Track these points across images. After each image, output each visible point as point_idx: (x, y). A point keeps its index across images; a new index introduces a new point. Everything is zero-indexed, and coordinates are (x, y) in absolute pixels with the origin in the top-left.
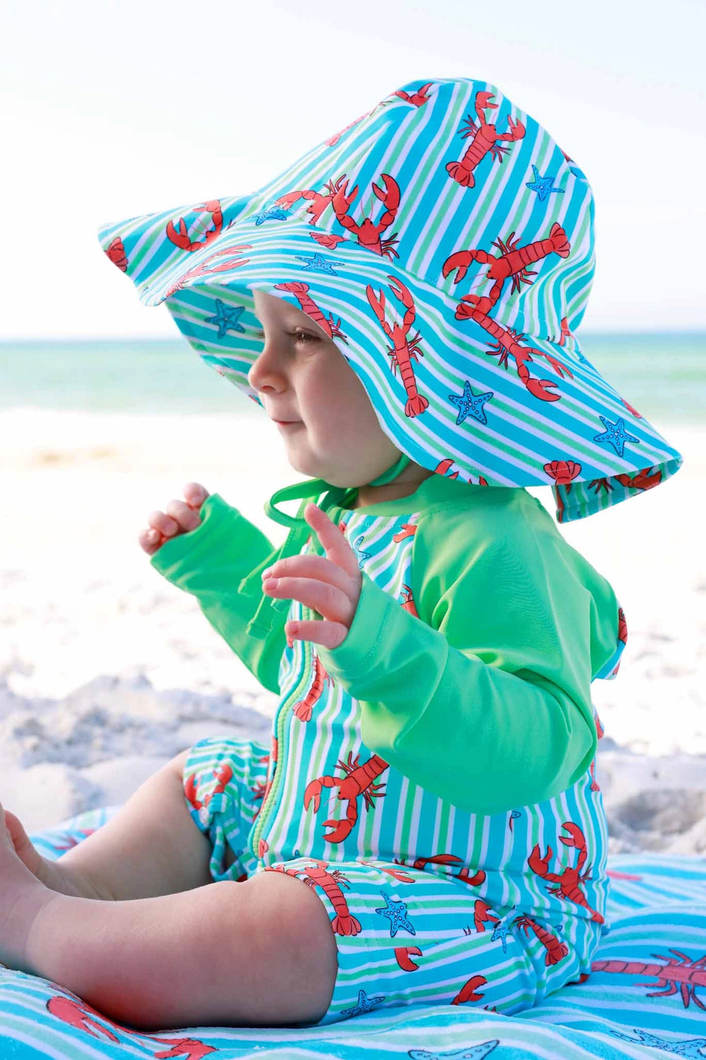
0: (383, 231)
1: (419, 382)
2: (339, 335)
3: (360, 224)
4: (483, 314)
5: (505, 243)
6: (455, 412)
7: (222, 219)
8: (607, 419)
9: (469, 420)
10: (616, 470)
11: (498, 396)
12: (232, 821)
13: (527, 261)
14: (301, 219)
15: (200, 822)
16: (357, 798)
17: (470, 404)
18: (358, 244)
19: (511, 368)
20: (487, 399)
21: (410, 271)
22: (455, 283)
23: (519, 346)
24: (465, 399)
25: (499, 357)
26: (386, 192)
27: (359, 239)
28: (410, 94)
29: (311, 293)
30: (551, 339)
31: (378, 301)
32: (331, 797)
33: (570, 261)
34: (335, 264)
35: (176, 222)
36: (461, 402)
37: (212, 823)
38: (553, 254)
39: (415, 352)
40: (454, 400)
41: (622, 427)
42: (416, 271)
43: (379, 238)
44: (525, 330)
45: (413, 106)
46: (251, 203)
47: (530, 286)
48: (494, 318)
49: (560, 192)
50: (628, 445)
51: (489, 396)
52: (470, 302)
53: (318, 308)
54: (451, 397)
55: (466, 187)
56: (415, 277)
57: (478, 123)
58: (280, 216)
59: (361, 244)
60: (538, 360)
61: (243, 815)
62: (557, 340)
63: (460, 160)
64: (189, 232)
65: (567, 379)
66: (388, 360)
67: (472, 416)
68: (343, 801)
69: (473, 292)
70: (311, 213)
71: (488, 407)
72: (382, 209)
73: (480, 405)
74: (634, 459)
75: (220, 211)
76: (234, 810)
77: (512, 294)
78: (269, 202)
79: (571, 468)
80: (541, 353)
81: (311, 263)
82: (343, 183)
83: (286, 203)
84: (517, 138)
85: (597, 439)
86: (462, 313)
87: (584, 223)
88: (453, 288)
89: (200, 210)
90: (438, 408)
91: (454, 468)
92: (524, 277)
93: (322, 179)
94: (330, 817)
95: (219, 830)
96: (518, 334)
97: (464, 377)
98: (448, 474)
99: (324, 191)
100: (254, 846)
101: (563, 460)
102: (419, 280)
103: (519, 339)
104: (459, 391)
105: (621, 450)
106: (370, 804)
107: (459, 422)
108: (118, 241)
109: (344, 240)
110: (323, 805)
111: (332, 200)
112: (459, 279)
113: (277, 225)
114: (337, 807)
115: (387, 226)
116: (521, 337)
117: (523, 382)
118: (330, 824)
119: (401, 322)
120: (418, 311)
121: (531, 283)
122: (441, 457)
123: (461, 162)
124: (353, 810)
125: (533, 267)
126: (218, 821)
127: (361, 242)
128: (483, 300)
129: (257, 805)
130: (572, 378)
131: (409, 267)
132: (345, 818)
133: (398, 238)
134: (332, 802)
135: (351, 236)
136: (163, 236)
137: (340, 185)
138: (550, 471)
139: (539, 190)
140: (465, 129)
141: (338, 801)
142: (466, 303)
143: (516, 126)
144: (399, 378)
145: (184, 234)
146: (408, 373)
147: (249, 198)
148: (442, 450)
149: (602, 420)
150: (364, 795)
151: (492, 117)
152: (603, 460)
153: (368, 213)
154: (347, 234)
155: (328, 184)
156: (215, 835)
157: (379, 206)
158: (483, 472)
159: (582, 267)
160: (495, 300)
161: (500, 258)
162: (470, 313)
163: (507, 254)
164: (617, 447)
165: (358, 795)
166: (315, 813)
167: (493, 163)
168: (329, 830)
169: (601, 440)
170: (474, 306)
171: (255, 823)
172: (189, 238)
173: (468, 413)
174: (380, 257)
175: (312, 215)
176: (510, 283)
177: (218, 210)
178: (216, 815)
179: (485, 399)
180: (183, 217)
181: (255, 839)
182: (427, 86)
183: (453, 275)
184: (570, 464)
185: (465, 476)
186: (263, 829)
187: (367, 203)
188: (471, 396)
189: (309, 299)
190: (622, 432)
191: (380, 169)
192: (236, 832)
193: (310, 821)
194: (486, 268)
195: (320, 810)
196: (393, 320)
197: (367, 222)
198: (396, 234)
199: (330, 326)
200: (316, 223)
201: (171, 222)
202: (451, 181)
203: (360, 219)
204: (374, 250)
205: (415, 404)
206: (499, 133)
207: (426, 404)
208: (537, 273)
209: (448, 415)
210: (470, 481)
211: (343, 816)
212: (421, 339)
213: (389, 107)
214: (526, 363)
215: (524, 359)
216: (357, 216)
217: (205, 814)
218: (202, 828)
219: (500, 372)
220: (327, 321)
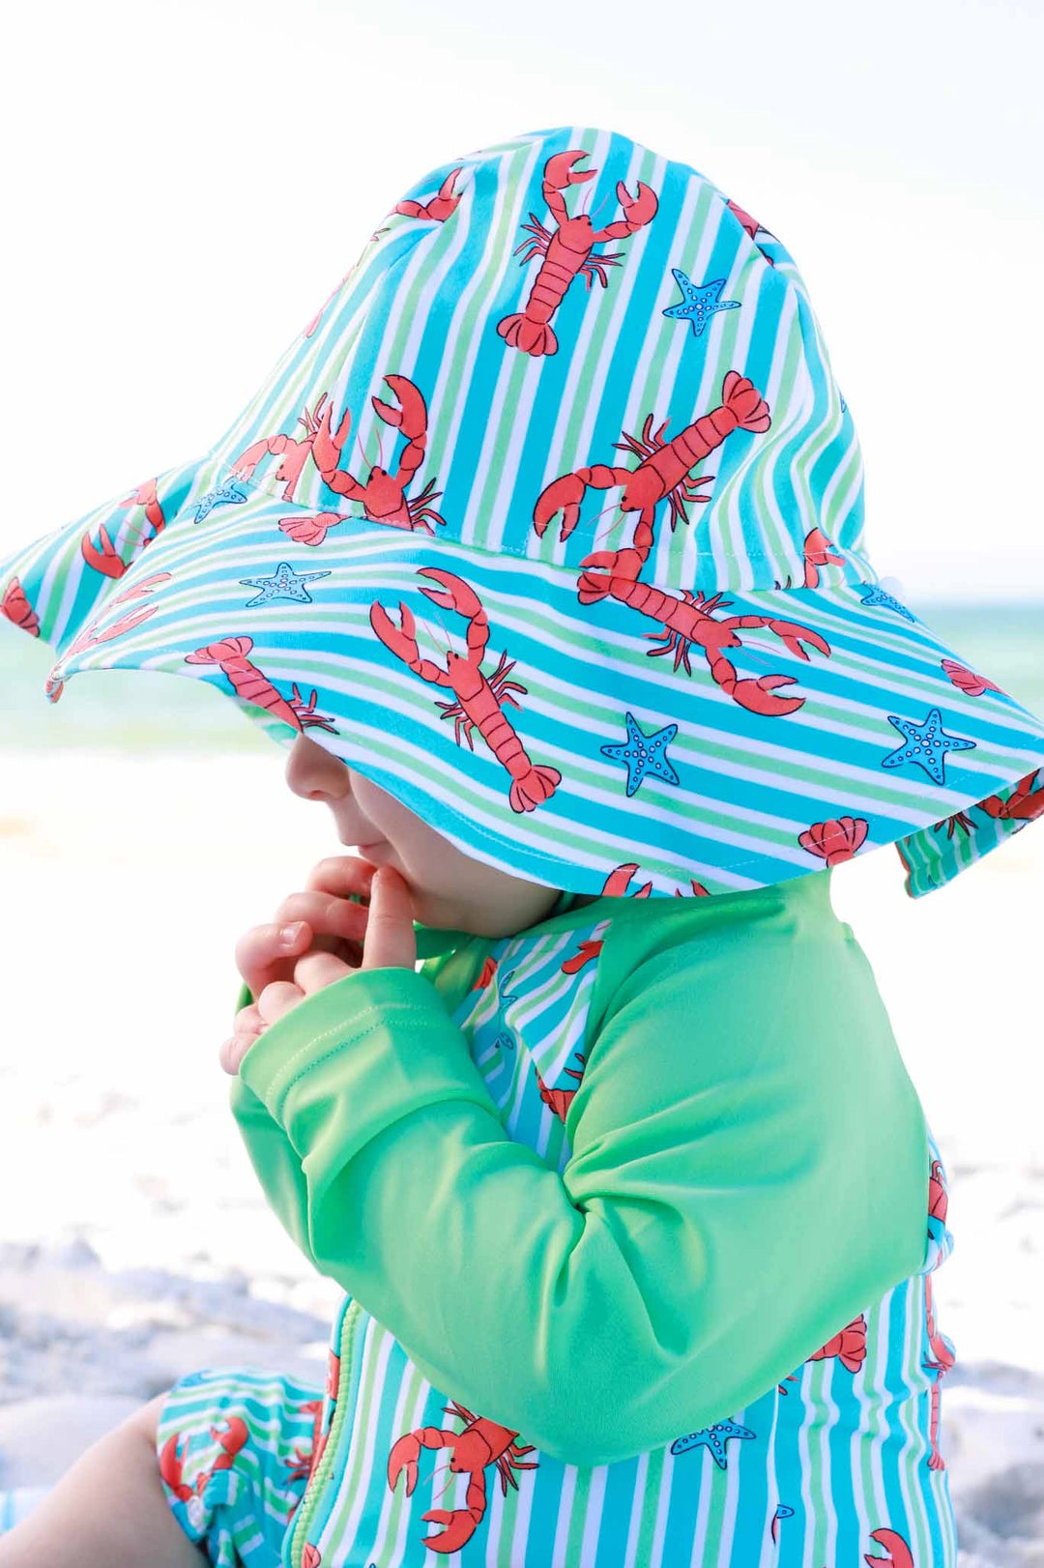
0: (408, 483)
1: (530, 743)
2: (318, 722)
3: (363, 481)
4: (631, 581)
5: (639, 439)
6: (620, 775)
7: (162, 513)
8: (904, 718)
9: (649, 783)
10: (935, 813)
11: (686, 728)
12: (249, 1520)
13: (687, 458)
14: (270, 495)
15: (189, 1524)
16: (486, 1470)
17: (643, 754)
18: (367, 519)
19: (700, 671)
20: (670, 737)
21: (470, 542)
22: (562, 540)
23: (714, 621)
24: (633, 746)
25: (671, 656)
26: (400, 408)
27: (366, 509)
28: (424, 201)
29: (257, 654)
30: (783, 585)
31: (398, 628)
32: (437, 1468)
33: (779, 432)
34: (313, 578)
35: (94, 535)
36: (628, 754)
37: (212, 1525)
38: (738, 432)
39: (507, 691)
40: (613, 754)
41: (938, 726)
42: (483, 542)
43: (404, 497)
44: (722, 586)
45: (432, 223)
46: (199, 476)
47: (705, 505)
48: (653, 582)
49: (732, 307)
50: (953, 759)
51: (672, 731)
52: (598, 567)
53: (268, 681)
54: (606, 750)
55: (543, 356)
56: (479, 550)
57: (550, 224)
58: (236, 496)
59: (371, 517)
60: (751, 639)
61: (269, 1508)
62: (798, 581)
63: (521, 308)
64: (116, 546)
65: (817, 660)
66: (446, 729)
67: (654, 774)
68: (460, 1476)
69: (600, 546)
70: (283, 479)
71: (674, 752)
72: (398, 443)
73: (660, 751)
74: (966, 781)
75: (156, 500)
76: (251, 1502)
77: (673, 530)
78: (224, 470)
79: (849, 829)
80: (760, 620)
81: (267, 588)
82: (324, 410)
83: (245, 469)
84: (638, 225)
85: (889, 762)
86: (591, 590)
87: (791, 355)
88: (560, 550)
89: (127, 503)
90: (581, 776)
91: (640, 879)
92: (690, 492)
93: (294, 411)
94: (437, 1505)
95: (224, 1538)
96: (708, 597)
97: (620, 707)
98: (631, 892)
99: (299, 433)
100: (293, 1557)
101: (831, 819)
102: (492, 554)
103: (712, 608)
104: (619, 734)
105: (940, 773)
106: (509, 1481)
107: (631, 791)
108: (14, 585)
109: (341, 518)
110: (423, 1483)
111: (311, 448)
112: (567, 530)
113: (231, 515)
114: (449, 1487)
115: (415, 470)
116: (718, 601)
117: (726, 690)
118: (435, 1517)
119: (461, 647)
120: (492, 616)
121: (706, 499)
122: (608, 866)
123: (524, 311)
124: (478, 1490)
125: (702, 468)
126: (221, 1521)
127: (370, 515)
128: (623, 557)
129: (296, 1492)
130: (827, 653)
131: (467, 534)
132: (464, 1506)
133: (439, 487)
134: (440, 1478)
135: (352, 508)
136: (79, 561)
137: (320, 417)
138: (811, 845)
139: (692, 315)
140: (525, 244)
141: (452, 1474)
142: (592, 570)
143: (636, 200)
144: (482, 750)
145: (111, 553)
146: (504, 733)
147: (195, 468)
148: (608, 852)
149: (894, 722)
150: (497, 1465)
151: (581, 199)
152: (907, 800)
153: (375, 456)
154: (345, 506)
155: (304, 417)
156: (217, 1548)
157: (391, 437)
158: (694, 871)
159: (819, 430)
160: (645, 550)
161: (638, 469)
162: (604, 586)
163: (650, 457)
164: (930, 768)
165: (487, 1465)
166: (408, 1496)
167: (589, 292)
168: (434, 1529)
169: (897, 763)
170: (608, 572)
171: (292, 1523)
172: (120, 558)
173: (645, 770)
174: (410, 534)
175: (285, 484)
176: (666, 512)
177: (152, 500)
178: (218, 1509)
179: (665, 739)
180: (103, 522)
181: (294, 1544)
182: (453, 176)
183: (556, 526)
184: (844, 822)
185: (665, 886)
186: (311, 1525)
187: (369, 440)
188: (641, 738)
189: (251, 668)
190: (938, 735)
191: (381, 370)
192: (258, 1540)
193: (398, 1511)
194: (614, 495)
195: (415, 1493)
196: (440, 650)
197: (376, 474)
198: (434, 480)
199: (293, 710)
200: (293, 497)
201: (86, 537)
202: (511, 354)
203: (362, 471)
204: (395, 523)
205: (532, 785)
206: (598, 228)
207: (555, 778)
208: (713, 478)
209: (607, 784)
210: (678, 892)
211: (460, 1504)
212: (513, 665)
213: (387, 239)
214: (727, 653)
215: (722, 645)
216: (357, 468)
217: (197, 1511)
218: (193, 1537)
219: (679, 683)
220: (287, 702)
